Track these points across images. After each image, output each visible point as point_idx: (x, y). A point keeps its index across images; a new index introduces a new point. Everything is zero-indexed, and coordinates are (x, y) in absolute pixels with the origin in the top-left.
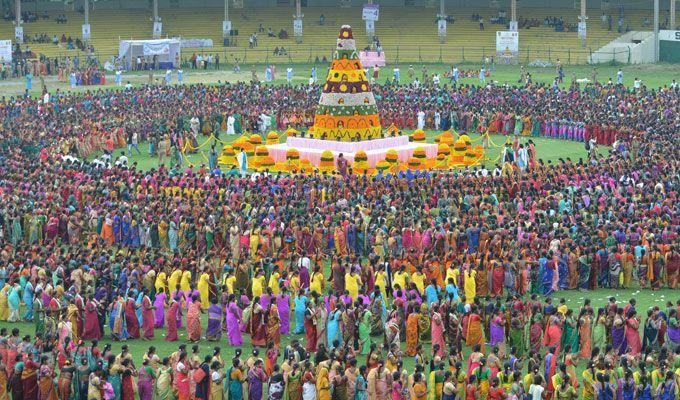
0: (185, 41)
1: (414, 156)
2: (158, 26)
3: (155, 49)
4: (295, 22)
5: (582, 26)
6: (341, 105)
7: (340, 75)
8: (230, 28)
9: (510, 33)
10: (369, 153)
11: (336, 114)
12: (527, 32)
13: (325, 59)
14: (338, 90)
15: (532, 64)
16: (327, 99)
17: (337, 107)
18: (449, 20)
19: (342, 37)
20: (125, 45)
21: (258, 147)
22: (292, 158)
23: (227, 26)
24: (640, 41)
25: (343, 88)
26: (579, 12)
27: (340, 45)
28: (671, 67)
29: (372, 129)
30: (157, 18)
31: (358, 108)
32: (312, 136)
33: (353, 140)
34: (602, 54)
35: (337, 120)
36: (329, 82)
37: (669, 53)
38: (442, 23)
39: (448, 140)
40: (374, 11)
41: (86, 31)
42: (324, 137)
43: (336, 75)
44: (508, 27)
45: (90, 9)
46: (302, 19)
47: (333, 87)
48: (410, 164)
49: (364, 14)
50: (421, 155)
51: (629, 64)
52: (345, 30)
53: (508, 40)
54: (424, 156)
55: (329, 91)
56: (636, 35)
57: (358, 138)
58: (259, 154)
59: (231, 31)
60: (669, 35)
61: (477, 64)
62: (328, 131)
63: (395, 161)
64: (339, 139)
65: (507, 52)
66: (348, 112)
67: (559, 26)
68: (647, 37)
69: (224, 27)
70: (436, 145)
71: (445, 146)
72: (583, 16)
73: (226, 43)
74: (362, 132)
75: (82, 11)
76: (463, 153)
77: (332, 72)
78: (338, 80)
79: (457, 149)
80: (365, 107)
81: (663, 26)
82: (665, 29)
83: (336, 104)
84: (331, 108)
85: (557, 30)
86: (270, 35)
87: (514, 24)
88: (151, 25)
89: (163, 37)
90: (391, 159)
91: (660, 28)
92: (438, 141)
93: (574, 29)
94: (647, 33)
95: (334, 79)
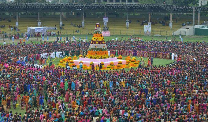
0: (48, 28)
1: (119, 64)
2: (39, 23)
3: (39, 30)
4: (82, 22)
5: (171, 24)
6: (96, 48)
7: (96, 39)
8: (62, 24)
9: (148, 26)
10: (104, 63)
11: (94, 51)
12: (154, 26)
13: (91, 33)
14: (95, 43)
15: (155, 35)
16: (92, 46)
17: (95, 49)
18: (130, 22)
19: (96, 27)
20: (29, 28)
21: (71, 61)
23: (61, 23)
24: (188, 29)
25: (97, 42)
26: (170, 19)
27: (96, 29)
28: (198, 36)
29: (105, 55)
30: (39, 20)
31: (101, 49)
32: (87, 57)
33: (100, 59)
34: (177, 32)
35: (95, 52)
36: (92, 41)
37: (197, 32)
38: (128, 23)
39: (129, 59)
40: (106, 19)
41: (17, 24)
42: (91, 58)
43: (95, 39)
44: (148, 24)
45: (18, 17)
46: (84, 21)
47: (94, 42)
48: (117, 66)
49: (103, 20)
50: (121, 63)
51: (185, 36)
52: (98, 25)
53: (148, 28)
55: (92, 43)
56: (188, 27)
57: (102, 58)
58: (71, 63)
59: (62, 25)
60: (197, 27)
61: (138, 35)
62: (92, 56)
63: (112, 65)
64: (95, 58)
65: (148, 31)
66: (98, 50)
67: (164, 24)
68: (191, 28)
70: (125, 60)
71: (128, 61)
72: (171, 21)
73: (61, 28)
74: (103, 56)
75: (16, 18)
76: (133, 63)
77: (93, 38)
78: (95, 40)
79: (132, 62)
80: (103, 48)
81: (196, 24)
82: (196, 25)
84: (93, 49)
85: (163, 25)
86: (74, 26)
87: (150, 23)
88: (38, 22)
89: (41, 26)
90: (111, 64)
91: (195, 25)
92: (126, 59)
93: (168, 25)
94: (191, 26)
95: (94, 40)
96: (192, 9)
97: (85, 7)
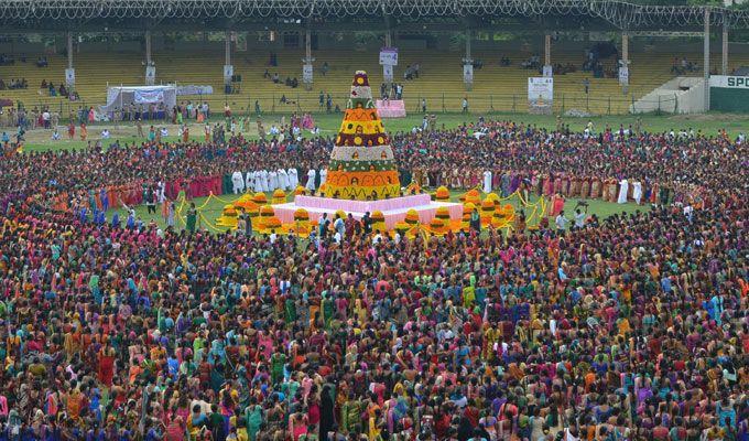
0: (181, 87)
1: (437, 216)
2: (151, 71)
3: (151, 97)
4: (305, 67)
5: (624, 72)
6: (356, 159)
7: (354, 127)
8: (231, 74)
9: (544, 80)
10: (385, 213)
11: (349, 169)
12: (563, 78)
13: (337, 107)
14: (352, 143)
15: (567, 113)
16: (340, 153)
17: (352, 164)
18: (475, 66)
19: (356, 84)
20: (114, 92)
21: (263, 207)
22: (301, 219)
23: (229, 71)
24: (688, 88)
25: (358, 140)
26: (620, 57)
27: (354, 93)
28: (722, 117)
29: (389, 186)
30: (149, 62)
31: (374, 163)
32: (322, 195)
33: (368, 198)
34: (648, 101)
35: (350, 176)
36: (341, 134)
37: (720, 101)
38: (468, 69)
39: (474, 198)
40: (392, 55)
41: (70, 75)
42: (336, 195)
43: (350, 127)
44: (541, 73)
45: (75, 51)
46: (312, 63)
47: (347, 140)
48: (432, 226)
49: (381, 58)
50: (444, 215)
51: (676, 113)
52: (360, 75)
53: (541, 87)
54: (448, 217)
55: (342, 144)
56: (684, 81)
57: (375, 197)
58: (264, 214)
59: (234, 77)
60: (720, 81)
61: (507, 114)
62: (341, 189)
63: (415, 222)
64: (353, 198)
65: (541, 100)
66: (363, 168)
67: (598, 73)
68: (697, 85)
69: (226, 72)
70: (460, 204)
71: (471, 205)
72: (625, 60)
73: (228, 90)
74: (379, 190)
75: (65, 53)
76: (491, 213)
77: (345, 123)
78: (353, 131)
79: (484, 209)
80: (382, 162)
81: (715, 72)
82: (716, 74)
83: (350, 159)
84: (343, 163)
85: (595, 76)
86: (276, 81)
87: (548, 69)
88: (144, 68)
89: (157, 83)
90: (411, 220)
91: (711, 74)
92: (463, 200)
93: (615, 75)
94: (695, 79)
95: (347, 131)
96: (701, 17)
97: (315, 11)
